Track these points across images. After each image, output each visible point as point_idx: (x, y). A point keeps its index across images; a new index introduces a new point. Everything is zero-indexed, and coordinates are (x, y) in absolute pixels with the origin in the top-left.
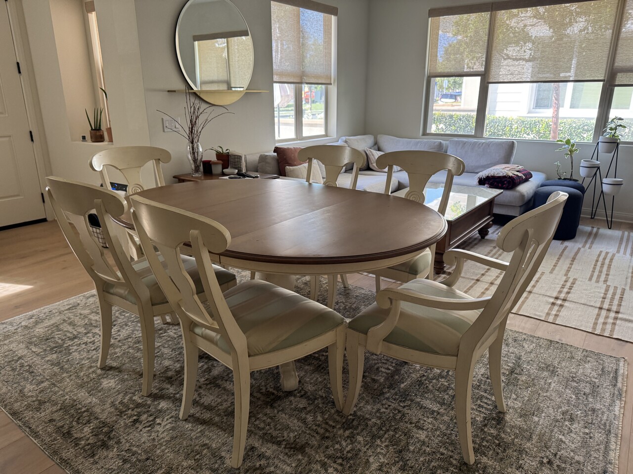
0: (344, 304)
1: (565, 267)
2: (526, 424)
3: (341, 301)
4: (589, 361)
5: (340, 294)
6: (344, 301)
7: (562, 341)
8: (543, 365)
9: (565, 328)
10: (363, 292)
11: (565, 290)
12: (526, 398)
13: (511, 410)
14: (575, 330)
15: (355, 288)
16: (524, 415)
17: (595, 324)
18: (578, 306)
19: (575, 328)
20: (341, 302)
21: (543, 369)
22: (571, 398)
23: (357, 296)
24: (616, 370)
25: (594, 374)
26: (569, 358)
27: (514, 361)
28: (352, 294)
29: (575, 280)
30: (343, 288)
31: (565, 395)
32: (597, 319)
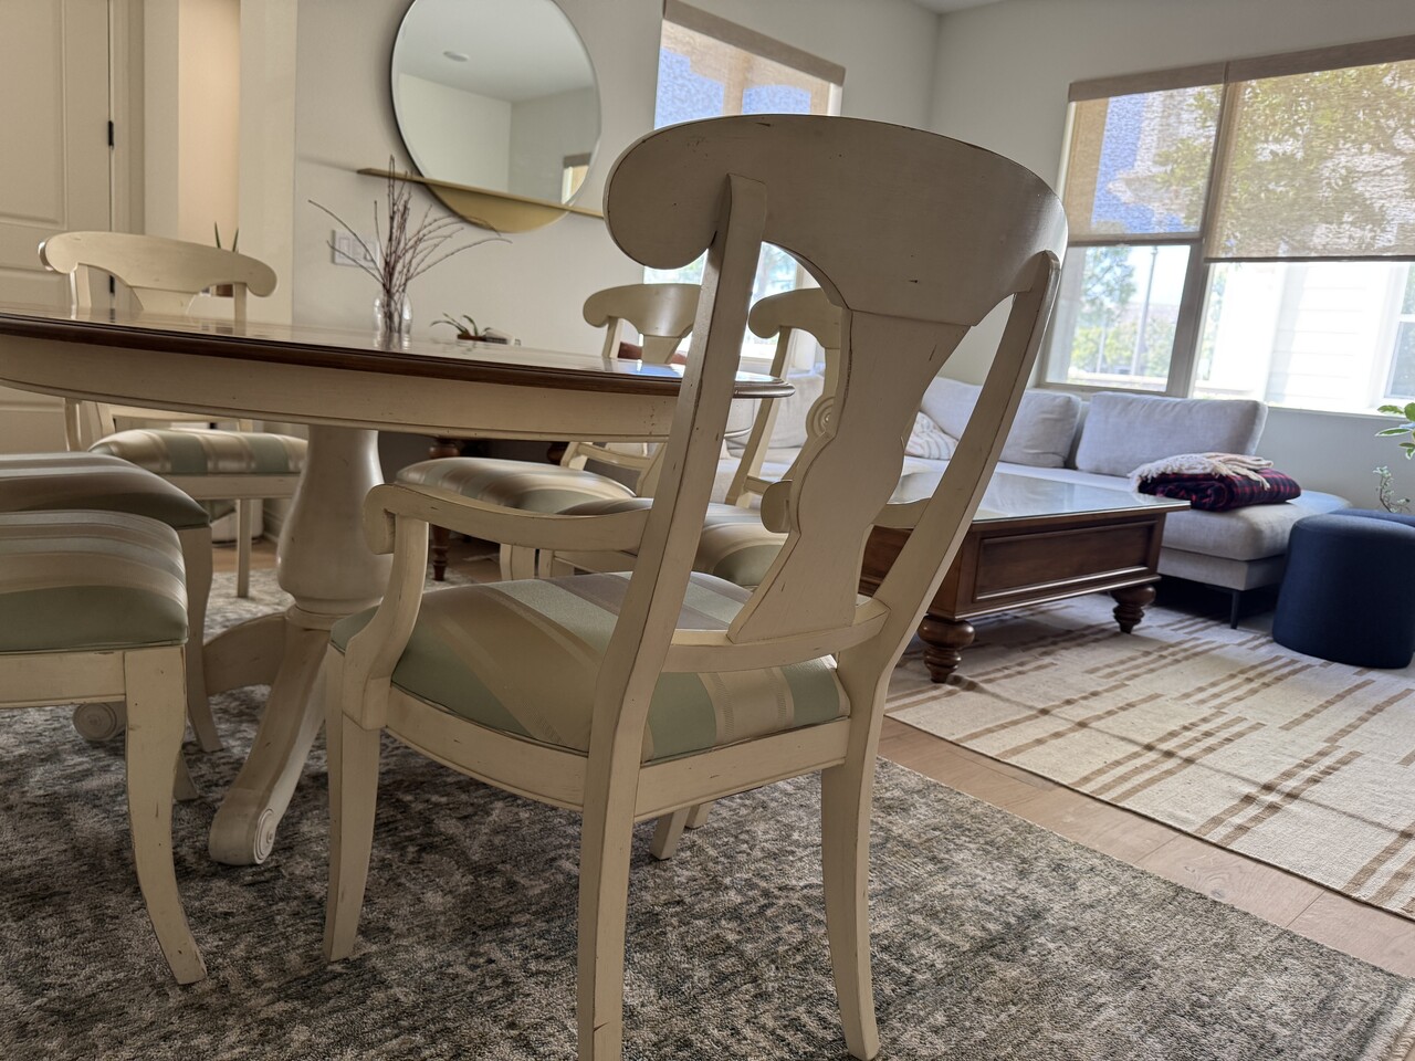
1: (1340, 724)
4: (1286, 969)
7: (1222, 897)
8: (1110, 950)
9: (1253, 864)
11: (1308, 773)
12: (980, 1035)
14: (1285, 876)
17: (1368, 872)
18: (1331, 818)
19: (1287, 872)
21: (1100, 959)
24: (1380, 1013)
25: (1286, 1010)
26: (1216, 945)
27: (1013, 920)
29: (1356, 755)
32: (1379, 860)
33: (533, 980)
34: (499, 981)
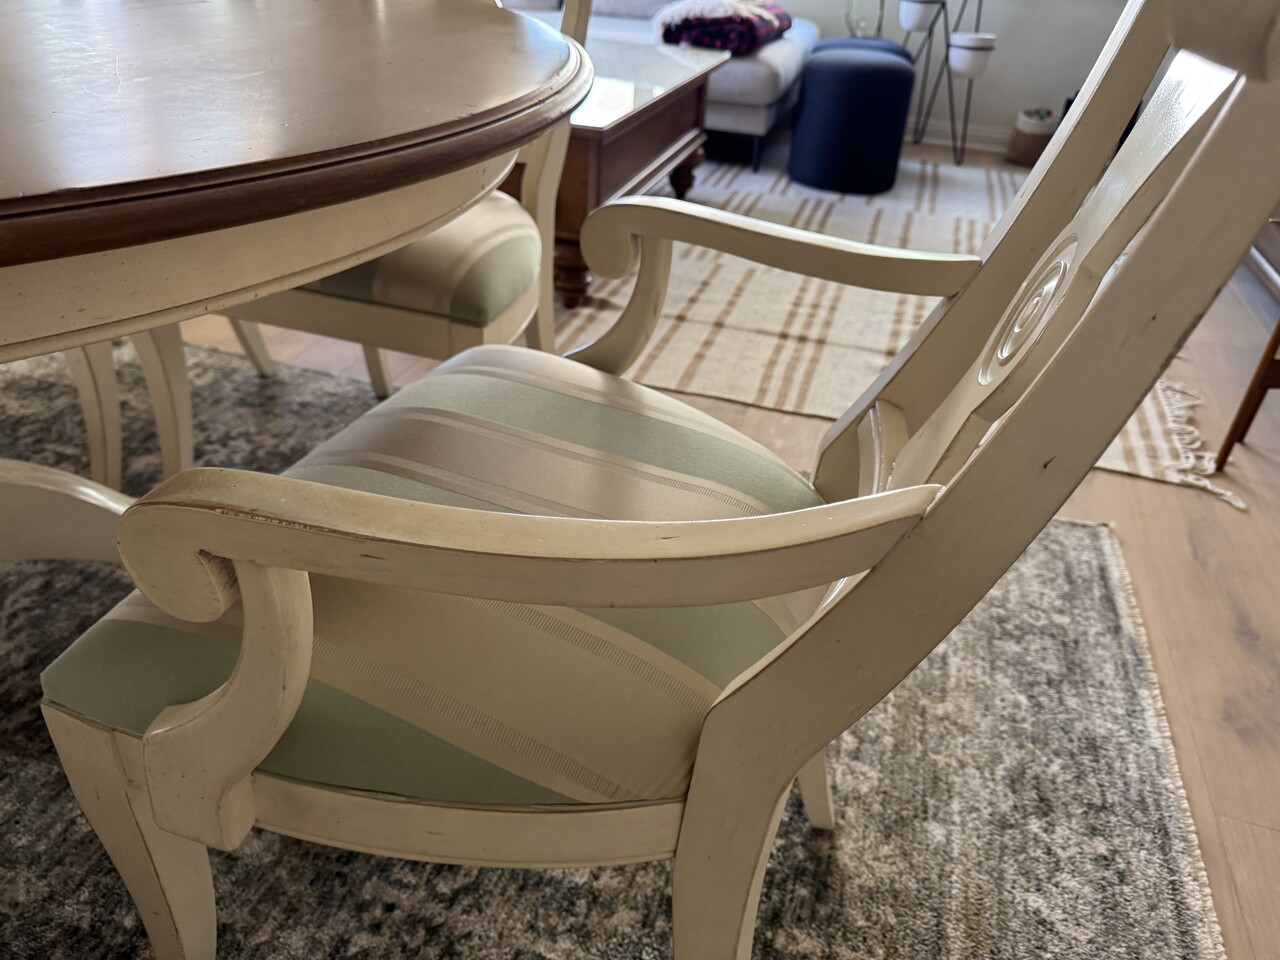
0: (250, 441)
2: (912, 865)
3: (241, 430)
5: (242, 403)
6: (253, 429)
10: (329, 386)
12: (888, 740)
13: (851, 812)
15: (299, 376)
16: (896, 826)
20: (241, 435)
22: (1017, 705)
23: (304, 405)
24: (1102, 569)
25: (1051, 596)
28: (287, 399)
30: (257, 381)
31: (998, 702)
33: (458, 909)
34: (422, 933)
